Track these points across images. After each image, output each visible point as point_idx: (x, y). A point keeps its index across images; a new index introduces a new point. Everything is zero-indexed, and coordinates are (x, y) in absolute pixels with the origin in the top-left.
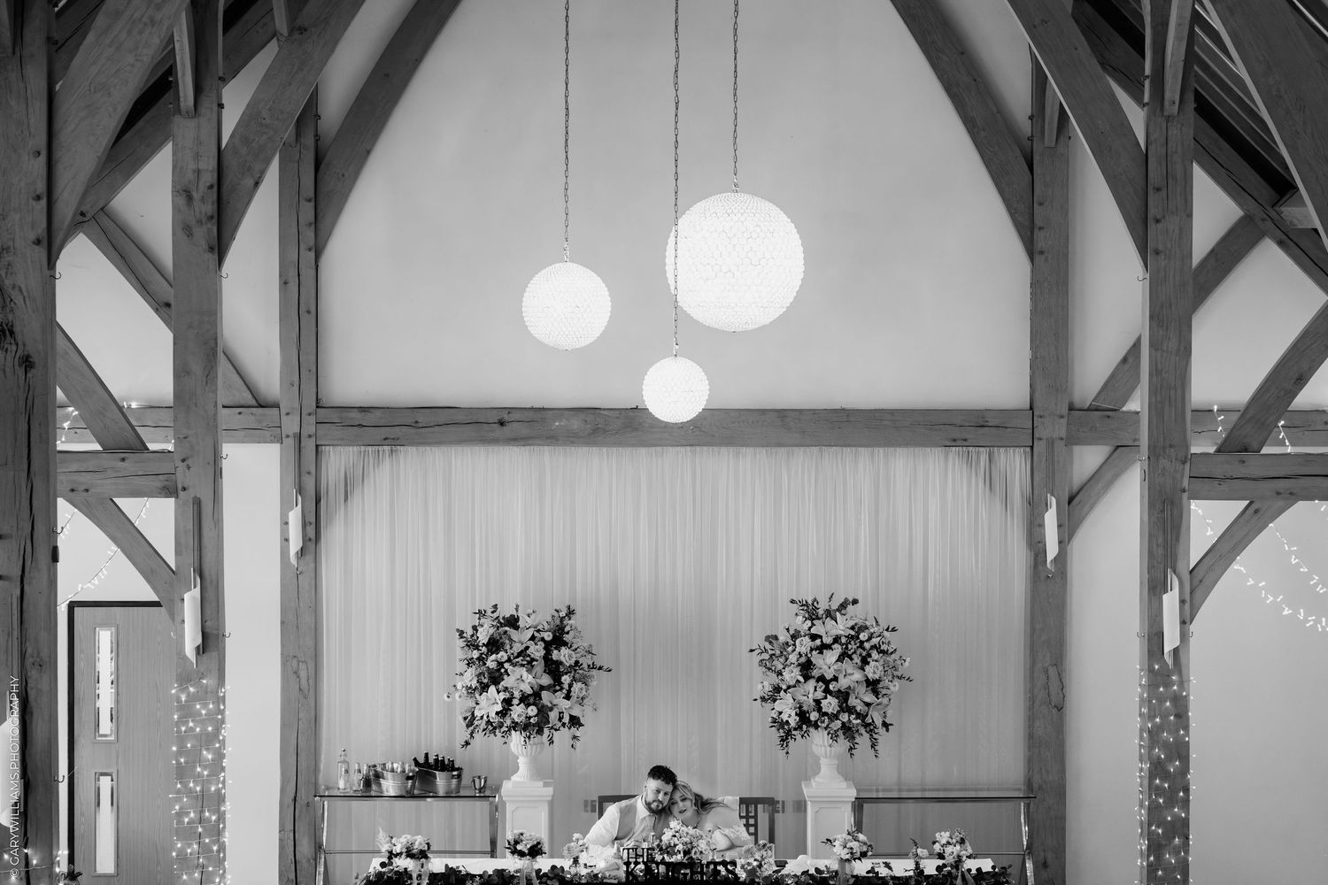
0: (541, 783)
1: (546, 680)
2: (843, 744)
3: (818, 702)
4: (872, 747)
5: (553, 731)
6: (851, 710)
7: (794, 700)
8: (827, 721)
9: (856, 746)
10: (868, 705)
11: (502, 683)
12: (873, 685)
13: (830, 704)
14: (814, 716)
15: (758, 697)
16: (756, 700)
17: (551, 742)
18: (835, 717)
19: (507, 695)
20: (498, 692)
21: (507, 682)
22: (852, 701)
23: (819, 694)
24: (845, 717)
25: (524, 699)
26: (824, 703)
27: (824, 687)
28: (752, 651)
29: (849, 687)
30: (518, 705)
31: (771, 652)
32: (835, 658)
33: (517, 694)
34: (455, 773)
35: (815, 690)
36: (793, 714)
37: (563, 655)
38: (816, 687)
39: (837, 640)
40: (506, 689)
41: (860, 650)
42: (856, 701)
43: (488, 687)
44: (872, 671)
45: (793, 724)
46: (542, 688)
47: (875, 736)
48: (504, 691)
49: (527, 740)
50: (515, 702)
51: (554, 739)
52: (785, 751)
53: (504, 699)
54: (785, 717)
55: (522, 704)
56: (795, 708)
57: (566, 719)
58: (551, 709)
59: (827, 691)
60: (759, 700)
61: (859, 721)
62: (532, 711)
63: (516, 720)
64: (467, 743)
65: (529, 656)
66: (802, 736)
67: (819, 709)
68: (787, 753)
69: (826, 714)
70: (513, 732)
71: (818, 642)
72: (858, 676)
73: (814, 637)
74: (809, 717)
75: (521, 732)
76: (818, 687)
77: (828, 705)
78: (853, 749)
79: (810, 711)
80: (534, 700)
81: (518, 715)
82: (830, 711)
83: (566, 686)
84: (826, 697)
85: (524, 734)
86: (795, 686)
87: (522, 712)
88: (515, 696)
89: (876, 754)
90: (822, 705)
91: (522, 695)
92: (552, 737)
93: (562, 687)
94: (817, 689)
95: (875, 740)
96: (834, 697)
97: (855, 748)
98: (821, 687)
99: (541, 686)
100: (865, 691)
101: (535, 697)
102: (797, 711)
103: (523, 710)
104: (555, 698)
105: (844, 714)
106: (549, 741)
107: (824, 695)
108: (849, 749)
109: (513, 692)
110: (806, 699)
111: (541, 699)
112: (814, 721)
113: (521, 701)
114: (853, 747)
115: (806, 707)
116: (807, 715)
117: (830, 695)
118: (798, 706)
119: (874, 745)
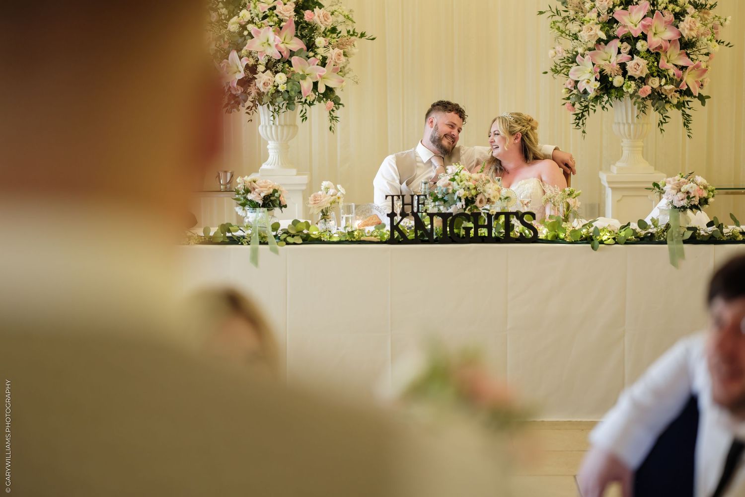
0: (294, 171)
2: (654, 116)
3: (623, 66)
4: (685, 124)
5: (306, 106)
6: (661, 74)
7: (594, 64)
8: (633, 86)
9: (667, 120)
10: (683, 68)
11: (245, 48)
12: (687, 45)
13: (638, 66)
14: (618, 81)
15: (548, 70)
16: (546, 73)
17: (304, 118)
18: (643, 81)
19: (251, 62)
20: (240, 58)
21: (253, 45)
22: (663, 63)
23: (624, 57)
24: (655, 82)
25: (271, 66)
26: (630, 65)
27: (629, 48)
28: (540, 13)
29: (660, 47)
30: (263, 72)
31: (563, 14)
32: (641, 15)
33: (263, 60)
35: (619, 52)
36: (593, 79)
37: (316, 16)
38: (619, 49)
40: (250, 54)
41: (671, 7)
42: (668, 64)
43: (228, 53)
44: (688, 28)
45: (592, 94)
46: (292, 53)
47: (688, 111)
48: (248, 57)
49: (275, 114)
50: (261, 68)
51: (307, 115)
52: (582, 130)
53: (247, 66)
54: (581, 86)
55: (268, 71)
56: (595, 73)
57: (321, 89)
58: (304, 77)
59: (633, 52)
60: (550, 73)
61: (671, 87)
62: (281, 78)
63: (262, 90)
65: (278, 16)
66: (603, 107)
67: (625, 73)
68: (584, 132)
69: (631, 78)
70: (260, 107)
72: (670, 33)
74: (612, 82)
75: (268, 105)
76: (622, 48)
77: (635, 67)
78: (664, 124)
79: (613, 75)
80: (282, 66)
81: (264, 84)
82: (637, 74)
83: (321, 51)
84: (632, 59)
85: (271, 108)
86: (595, 49)
87: (269, 80)
88: (260, 62)
89: (689, 134)
90: (628, 68)
91: (269, 60)
92: (305, 113)
93: (316, 51)
94: (621, 51)
95: (688, 116)
96: (642, 57)
97: (666, 123)
98: (626, 47)
99: (291, 51)
100: (679, 51)
101: (283, 63)
102: (597, 76)
103: (270, 78)
104: (308, 65)
105: (654, 78)
106: (301, 117)
107: (630, 56)
108: (659, 124)
109: (259, 57)
110: (607, 62)
111: (291, 66)
112: (618, 87)
113: (268, 67)
114: (663, 121)
115: (608, 71)
116: (610, 79)
117: (638, 56)
118: (599, 70)
119: (687, 122)
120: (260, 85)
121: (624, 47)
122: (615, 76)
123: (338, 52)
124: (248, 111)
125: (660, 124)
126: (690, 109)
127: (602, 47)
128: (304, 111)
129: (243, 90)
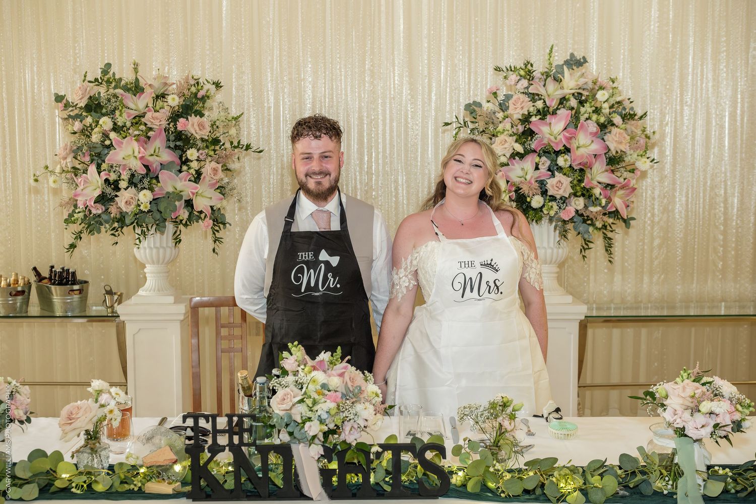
0: (171, 299)
1: (167, 156)
3: (542, 183)
4: (606, 248)
5: (181, 227)
7: (508, 182)
8: (555, 207)
9: (591, 245)
10: (608, 186)
12: (614, 161)
13: (560, 185)
14: (537, 201)
17: (177, 241)
18: (565, 201)
19: (113, 177)
21: (113, 157)
22: (589, 182)
23: (543, 173)
24: (579, 203)
26: (551, 183)
27: (548, 163)
28: (447, 124)
29: (585, 163)
30: (126, 189)
31: (471, 126)
32: (561, 126)
33: (125, 176)
34: (76, 287)
35: (537, 168)
37: (191, 125)
38: (537, 165)
39: (563, 101)
40: (110, 168)
41: (595, 117)
42: (593, 182)
44: (616, 140)
46: (162, 167)
47: (610, 235)
48: (109, 171)
50: (123, 184)
51: (182, 237)
53: (107, 181)
55: (132, 188)
56: (510, 191)
59: (553, 168)
61: (598, 208)
62: (146, 196)
63: (124, 210)
64: (73, 246)
65: (146, 124)
67: (544, 193)
69: (553, 198)
70: (125, 228)
71: (540, 104)
72: (595, 147)
73: (534, 97)
74: (530, 203)
75: (134, 226)
76: (540, 163)
77: (558, 185)
78: (586, 251)
79: (531, 195)
80: (149, 182)
81: (126, 202)
82: (559, 194)
83: (195, 165)
84: (553, 175)
85: (138, 231)
86: (508, 165)
87: (132, 198)
88: (122, 177)
89: (610, 259)
90: (548, 186)
91: (133, 175)
92: (179, 235)
93: (189, 165)
94: (540, 166)
95: (610, 239)
96: (565, 174)
97: (589, 249)
98: (545, 162)
99: (161, 164)
100: (605, 167)
101: (151, 178)
102: (512, 195)
103: (132, 196)
104: (179, 181)
105: (578, 198)
106: (174, 239)
107: (550, 173)
108: (581, 250)
109: (121, 172)
110: (523, 179)
111: (158, 182)
112: (536, 209)
113: (132, 183)
114: (586, 247)
115: (525, 189)
116: (528, 200)
117: (560, 172)
118: (514, 189)
119: (608, 247)
120: (122, 205)
121: (542, 162)
122: (534, 195)
123: (214, 166)
124: (112, 232)
125: (583, 250)
126: (612, 231)
127: (517, 163)
128: (178, 233)
129: (104, 209)
